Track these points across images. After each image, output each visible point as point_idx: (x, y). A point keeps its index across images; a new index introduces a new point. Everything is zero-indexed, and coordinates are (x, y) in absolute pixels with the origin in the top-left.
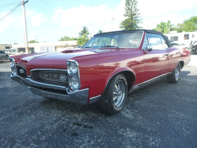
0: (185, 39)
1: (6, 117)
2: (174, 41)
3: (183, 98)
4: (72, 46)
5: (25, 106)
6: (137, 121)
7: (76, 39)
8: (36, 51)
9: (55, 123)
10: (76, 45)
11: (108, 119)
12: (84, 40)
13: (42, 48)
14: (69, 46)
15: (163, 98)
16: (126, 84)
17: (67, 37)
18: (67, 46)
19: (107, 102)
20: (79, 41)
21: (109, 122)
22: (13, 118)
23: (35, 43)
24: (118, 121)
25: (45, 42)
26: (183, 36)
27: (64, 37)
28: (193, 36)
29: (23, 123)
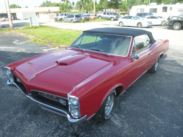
0: (163, 11)
1: (9, 125)
2: (153, 13)
3: (161, 97)
4: (55, 12)
5: (24, 109)
6: (124, 130)
7: (58, 5)
8: (18, 16)
9: (55, 133)
10: (58, 12)
11: (100, 128)
12: (66, 6)
13: (24, 14)
14: (52, 12)
15: (145, 97)
16: (116, 94)
17: (49, 2)
18: (49, 13)
19: (100, 116)
20: (61, 7)
21: (101, 132)
22: (16, 127)
23: (17, 7)
24: (109, 130)
25: (27, 7)
26: (162, 8)
27: (45, 2)
28: (171, 8)
29: (27, 133)
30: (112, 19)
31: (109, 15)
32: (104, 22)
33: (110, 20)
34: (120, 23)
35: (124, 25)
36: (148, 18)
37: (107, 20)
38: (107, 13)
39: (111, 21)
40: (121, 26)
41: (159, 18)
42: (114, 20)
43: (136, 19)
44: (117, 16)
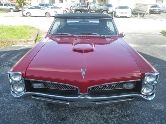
0: (60, 2)
2: (53, 4)
30: (12, 11)
31: (7, 6)
32: (4, 13)
33: (9, 11)
34: (28, 14)
35: (32, 15)
36: (51, 8)
37: (6, 12)
38: (5, 4)
39: (11, 12)
40: (29, 16)
41: (60, 8)
42: (14, 11)
43: (43, 9)
44: (16, 8)
